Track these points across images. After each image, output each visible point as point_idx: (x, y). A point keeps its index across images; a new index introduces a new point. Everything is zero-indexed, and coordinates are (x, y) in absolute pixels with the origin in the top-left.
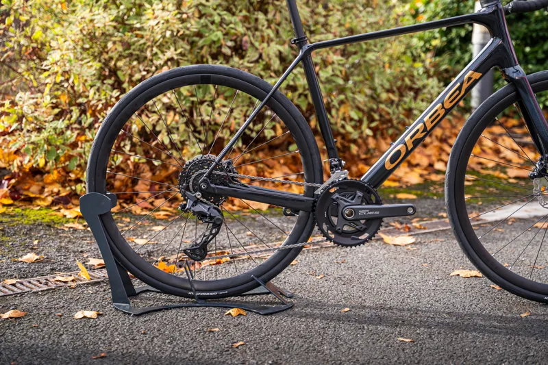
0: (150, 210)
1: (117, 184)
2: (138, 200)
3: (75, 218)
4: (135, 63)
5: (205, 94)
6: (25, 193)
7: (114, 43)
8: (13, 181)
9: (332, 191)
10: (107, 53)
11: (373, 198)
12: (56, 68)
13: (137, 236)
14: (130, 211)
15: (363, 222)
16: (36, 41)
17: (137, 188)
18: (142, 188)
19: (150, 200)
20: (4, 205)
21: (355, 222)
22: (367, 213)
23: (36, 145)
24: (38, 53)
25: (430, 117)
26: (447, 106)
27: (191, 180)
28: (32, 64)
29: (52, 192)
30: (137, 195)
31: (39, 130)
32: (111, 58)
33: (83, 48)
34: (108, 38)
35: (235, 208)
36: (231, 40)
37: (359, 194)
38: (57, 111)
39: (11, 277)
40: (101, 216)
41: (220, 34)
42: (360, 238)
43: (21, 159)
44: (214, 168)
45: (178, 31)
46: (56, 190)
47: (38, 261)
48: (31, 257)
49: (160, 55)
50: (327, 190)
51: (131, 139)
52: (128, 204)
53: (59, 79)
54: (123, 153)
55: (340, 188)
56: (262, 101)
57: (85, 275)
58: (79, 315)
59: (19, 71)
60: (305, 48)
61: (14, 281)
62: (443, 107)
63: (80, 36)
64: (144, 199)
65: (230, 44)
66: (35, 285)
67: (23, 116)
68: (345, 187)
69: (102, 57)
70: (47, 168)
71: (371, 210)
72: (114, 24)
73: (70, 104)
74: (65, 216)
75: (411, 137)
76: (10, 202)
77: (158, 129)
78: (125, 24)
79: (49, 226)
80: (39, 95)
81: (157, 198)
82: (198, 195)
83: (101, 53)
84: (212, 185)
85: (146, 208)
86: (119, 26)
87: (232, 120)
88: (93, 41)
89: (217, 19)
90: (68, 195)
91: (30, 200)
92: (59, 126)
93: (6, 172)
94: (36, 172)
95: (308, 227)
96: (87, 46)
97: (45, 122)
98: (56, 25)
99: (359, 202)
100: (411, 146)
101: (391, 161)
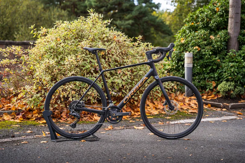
0: (66, 121)
1: (56, 113)
2: (62, 118)
3: (42, 123)
4: (62, 76)
5: (84, 85)
6: (27, 117)
7: (56, 70)
8: (23, 113)
9: (109, 109)
10: (53, 73)
11: (120, 111)
12: (37, 78)
13: (61, 127)
14: (60, 122)
15: (118, 117)
16: (31, 69)
17: (62, 115)
18: (64, 115)
19: (66, 119)
20: (21, 120)
21: (115, 117)
23: (31, 101)
24: (31, 73)
25: (135, 89)
26: (140, 86)
27: (72, 107)
28: (29, 77)
29: (35, 116)
30: (62, 116)
31: (32, 97)
32: (55, 74)
33: (46, 71)
34: (54, 68)
35: (93, 121)
36: (94, 68)
37: (116, 110)
38: (37, 91)
39: (24, 136)
40: (48, 117)
41: (89, 66)
42: (117, 121)
43: (26, 107)
44: (78, 103)
45: (76, 65)
46: (37, 116)
47: (31, 133)
48: (29, 131)
49: (70, 73)
50: (108, 108)
51: (61, 100)
52: (59, 120)
53: (38, 81)
54: (58, 104)
55: (111, 108)
57: (44, 135)
58: (42, 142)
59: (25, 79)
60: (102, 71)
61: (25, 137)
62: (138, 86)
63: (45, 68)
64: (64, 118)
65: (93, 69)
66: (30, 137)
67: (27, 93)
68: (113, 108)
69: (52, 74)
70: (34, 109)
71: (119, 114)
72: (55, 63)
73: (42, 89)
74: (39, 123)
76: (22, 119)
77: (69, 96)
78: (59, 63)
79: (34, 125)
80: (32, 86)
81: (68, 118)
82: (74, 110)
83: (52, 73)
84: (77, 108)
85: (65, 121)
86: (57, 64)
87: (93, 93)
88: (49, 69)
89: (89, 61)
90: (41, 117)
91: (28, 119)
92: (38, 95)
93: (21, 111)
94: (31, 110)
95: (103, 119)
96: (47, 71)
97: (34, 94)
98: (38, 64)
99: (116, 112)
100: (130, 97)
101: (125, 101)
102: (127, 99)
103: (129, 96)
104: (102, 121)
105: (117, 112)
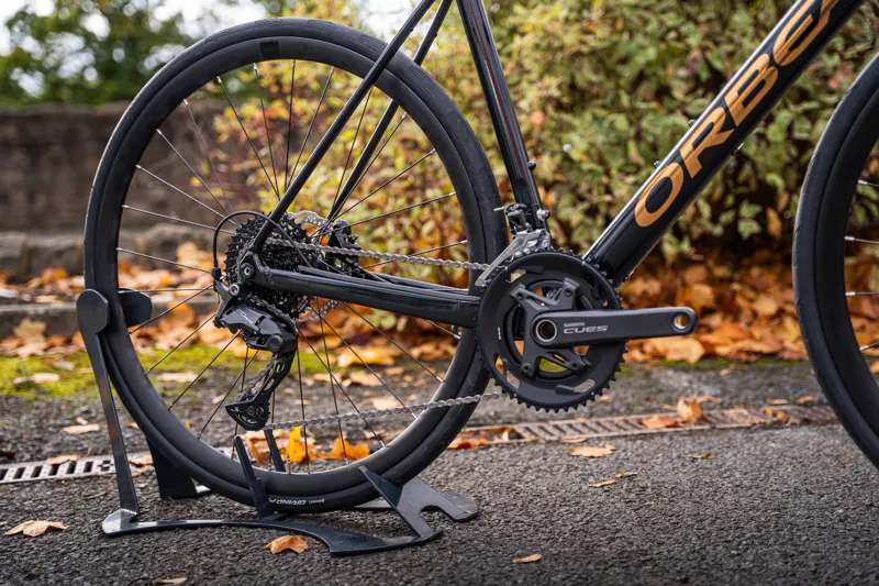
15: (579, 351)
21: (563, 352)
22: (580, 328)
25: (740, 92)
37: (570, 284)
42: (577, 389)
55: (528, 272)
56: (363, 77)
62: (772, 62)
68: (538, 269)
71: (594, 322)
75: (696, 145)
82: (234, 288)
84: (264, 269)
99: (569, 301)
100: (694, 168)
101: (652, 205)
102: (666, 185)
103: (682, 163)
104: (469, 381)
105: (579, 306)
